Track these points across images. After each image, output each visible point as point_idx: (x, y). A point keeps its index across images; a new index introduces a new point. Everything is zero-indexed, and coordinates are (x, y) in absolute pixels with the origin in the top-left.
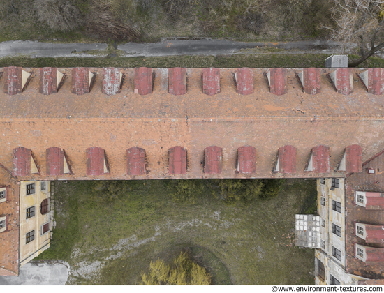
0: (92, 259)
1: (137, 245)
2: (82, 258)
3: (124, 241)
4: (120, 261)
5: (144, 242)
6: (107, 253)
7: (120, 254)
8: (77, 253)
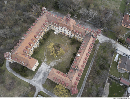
0: (44, 59)
1: (46, 52)
2: (43, 60)
3: (45, 54)
4: (47, 56)
5: (46, 51)
6: (45, 57)
7: (46, 55)
8: (42, 61)
